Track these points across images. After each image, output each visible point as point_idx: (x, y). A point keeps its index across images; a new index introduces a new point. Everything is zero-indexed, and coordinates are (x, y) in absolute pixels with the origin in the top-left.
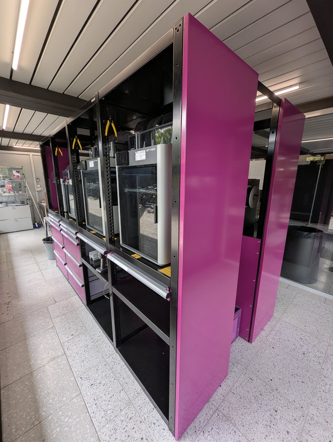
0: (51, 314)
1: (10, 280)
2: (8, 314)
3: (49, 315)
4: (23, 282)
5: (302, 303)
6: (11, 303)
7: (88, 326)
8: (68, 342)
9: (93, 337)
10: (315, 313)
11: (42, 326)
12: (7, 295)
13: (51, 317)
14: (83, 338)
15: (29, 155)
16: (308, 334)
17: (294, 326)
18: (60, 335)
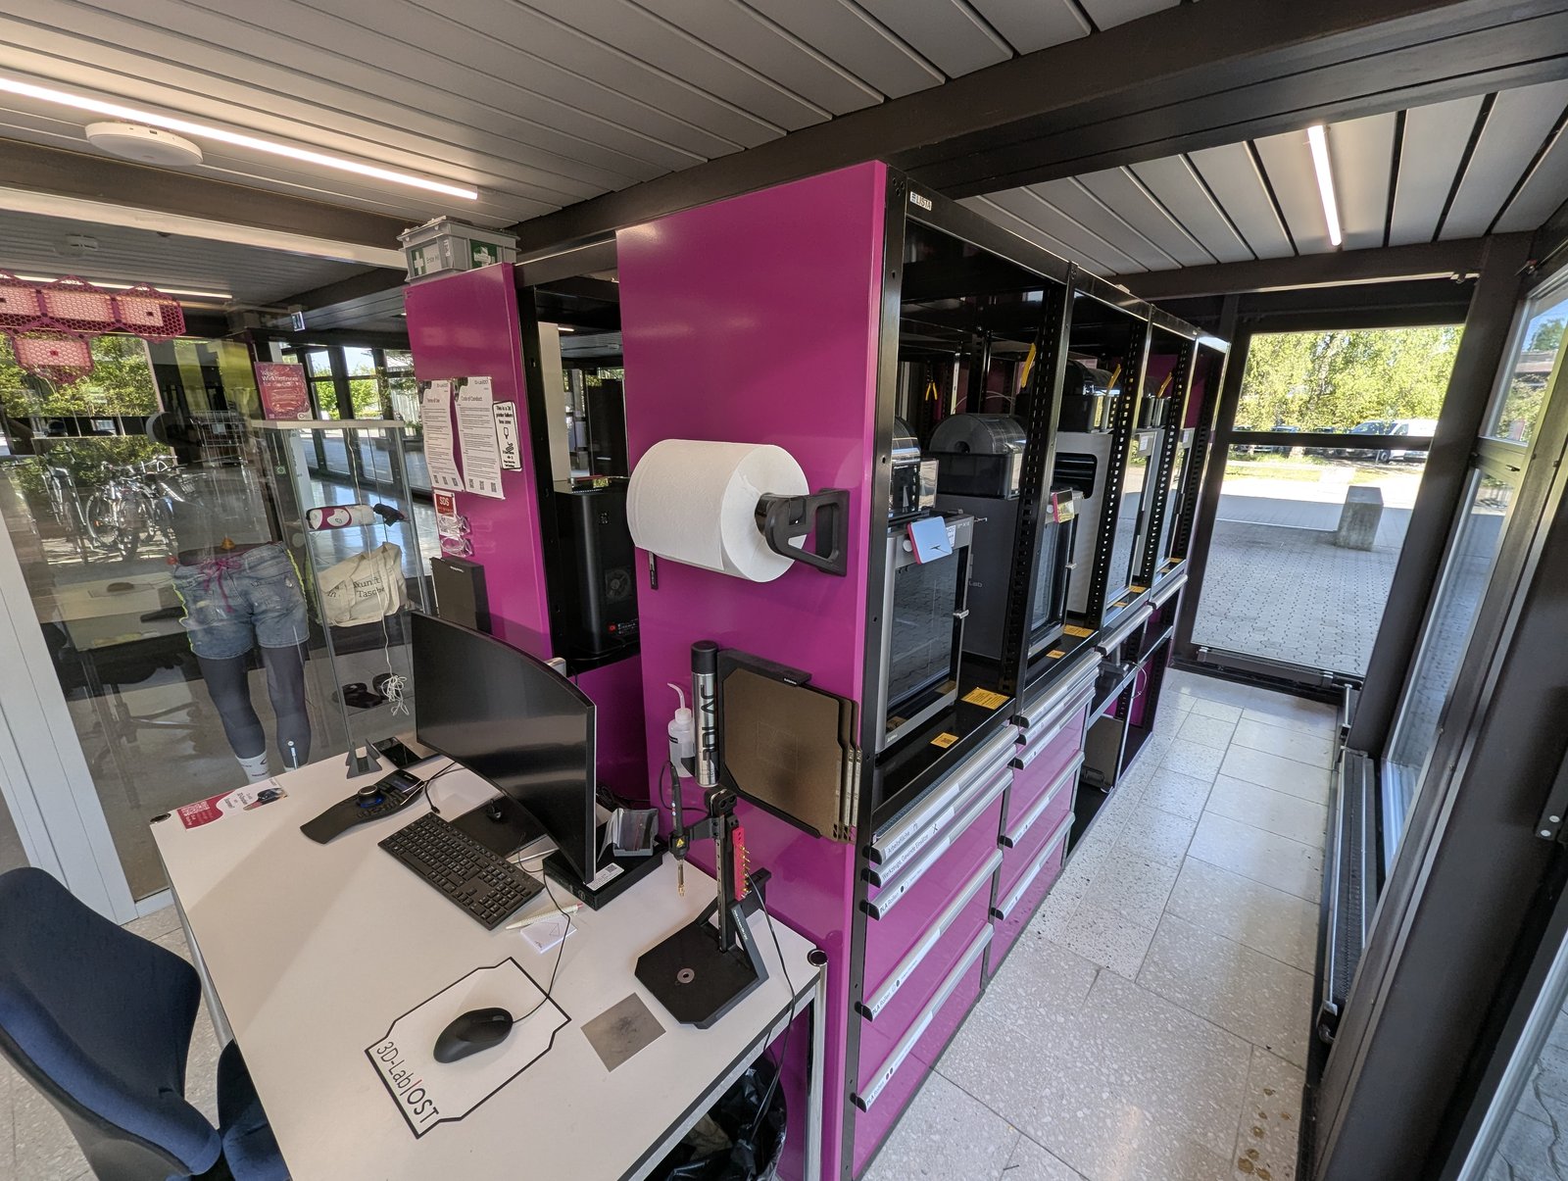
0: (1145, 949)
8: (1166, 864)
9: (1119, 833)
11: (1188, 939)
13: (1150, 939)
18: (1169, 886)
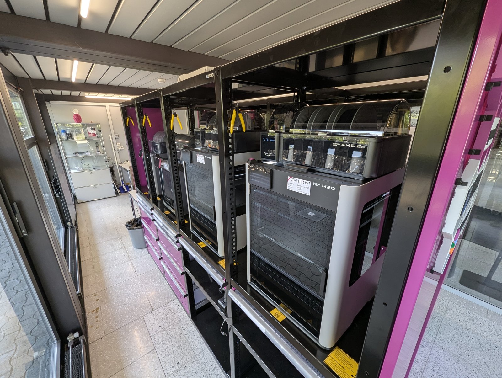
0: (149, 328)
1: (96, 274)
2: (98, 327)
3: (147, 329)
4: (111, 278)
5: (458, 316)
6: (100, 309)
7: (196, 348)
8: (174, 375)
9: (203, 366)
10: (477, 334)
12: (95, 297)
13: (150, 333)
14: (191, 369)
15: (105, 106)
16: (474, 369)
17: (455, 355)
18: (163, 363)
